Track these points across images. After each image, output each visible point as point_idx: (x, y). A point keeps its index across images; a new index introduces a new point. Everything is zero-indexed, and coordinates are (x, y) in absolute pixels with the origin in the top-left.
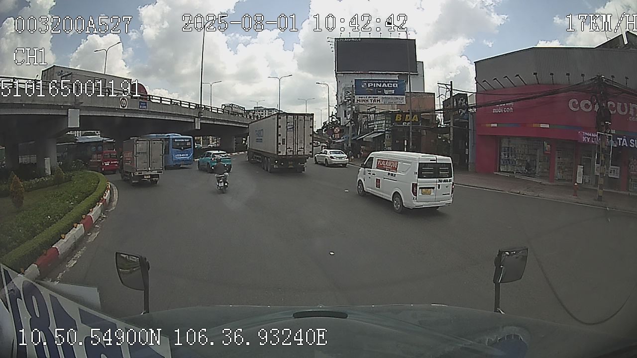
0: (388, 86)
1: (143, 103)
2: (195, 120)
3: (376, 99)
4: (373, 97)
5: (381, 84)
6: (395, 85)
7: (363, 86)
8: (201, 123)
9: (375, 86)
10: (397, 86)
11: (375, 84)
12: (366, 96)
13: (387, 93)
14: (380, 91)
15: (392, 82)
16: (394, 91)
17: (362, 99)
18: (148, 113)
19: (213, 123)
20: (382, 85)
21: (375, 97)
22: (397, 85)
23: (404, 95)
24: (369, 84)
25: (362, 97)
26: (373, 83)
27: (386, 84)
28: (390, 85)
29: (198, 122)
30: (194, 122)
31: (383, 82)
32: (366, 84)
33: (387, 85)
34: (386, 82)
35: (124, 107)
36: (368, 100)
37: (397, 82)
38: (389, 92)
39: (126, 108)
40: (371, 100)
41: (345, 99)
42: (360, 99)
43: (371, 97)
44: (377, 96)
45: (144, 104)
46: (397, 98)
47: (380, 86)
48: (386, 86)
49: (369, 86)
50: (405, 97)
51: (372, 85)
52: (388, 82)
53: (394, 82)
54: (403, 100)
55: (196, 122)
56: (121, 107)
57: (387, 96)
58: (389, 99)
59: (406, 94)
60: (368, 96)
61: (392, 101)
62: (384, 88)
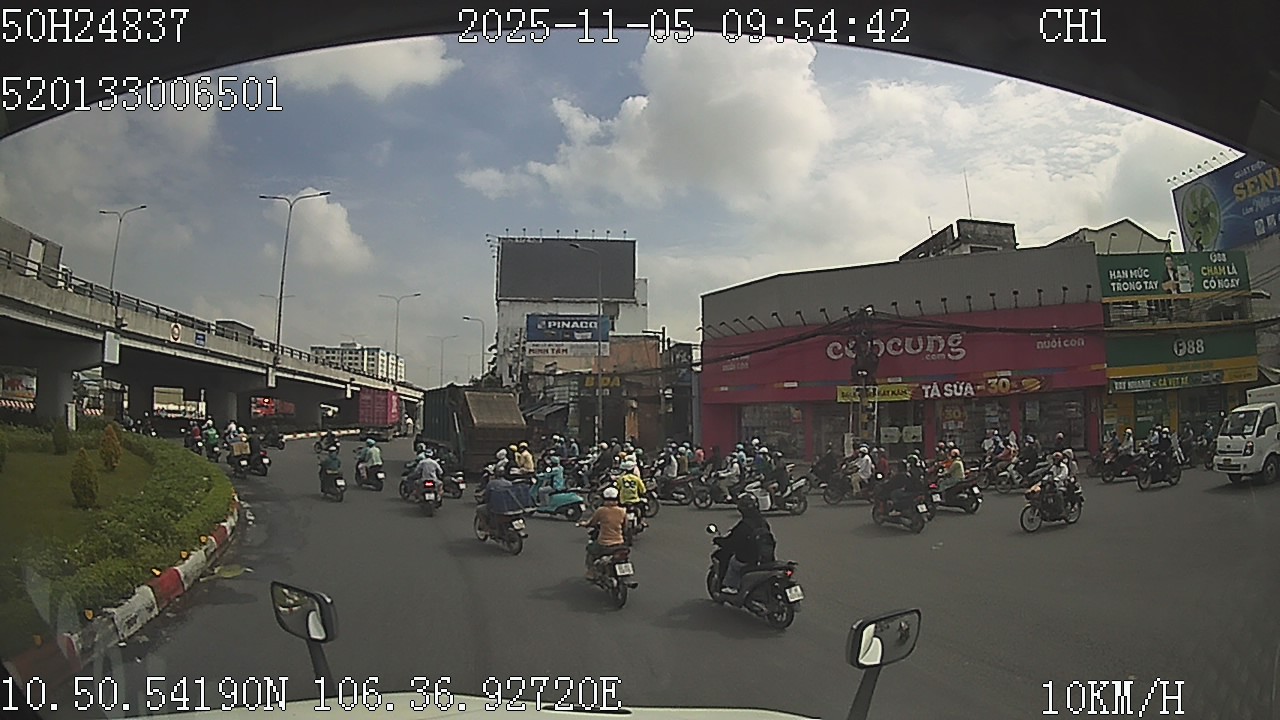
0: (582, 327)
1: (200, 335)
2: (268, 371)
3: (561, 348)
4: (556, 345)
5: (569, 323)
6: (593, 325)
7: (539, 327)
8: (277, 376)
9: (559, 327)
10: (596, 326)
11: (559, 323)
12: (544, 343)
13: (579, 338)
14: (568, 335)
15: (587, 318)
16: (590, 334)
17: (538, 348)
21: (560, 345)
22: (596, 323)
23: (608, 341)
24: (550, 323)
25: (537, 345)
26: (556, 321)
27: (579, 322)
28: (584, 325)
29: (272, 374)
30: (267, 374)
31: (573, 319)
32: (544, 323)
33: (579, 325)
35: (176, 339)
36: (547, 351)
37: (596, 318)
38: (582, 337)
40: (553, 350)
41: (511, 346)
42: (535, 348)
43: (552, 345)
44: (562, 343)
46: (595, 347)
47: (568, 326)
49: (550, 326)
50: (608, 344)
51: (555, 324)
52: (581, 318)
53: (592, 319)
54: (605, 349)
55: (269, 374)
57: (578, 343)
58: (582, 347)
59: (610, 339)
60: (548, 343)
61: (585, 350)
62: (575, 328)
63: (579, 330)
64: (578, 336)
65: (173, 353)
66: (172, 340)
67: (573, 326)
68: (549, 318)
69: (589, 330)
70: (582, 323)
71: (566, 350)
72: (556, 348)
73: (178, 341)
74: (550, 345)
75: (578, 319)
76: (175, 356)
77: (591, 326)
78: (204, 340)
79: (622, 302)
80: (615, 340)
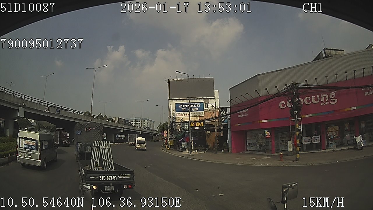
0: (194, 106)
1: (58, 110)
3: (187, 114)
4: (186, 113)
6: (198, 106)
7: (180, 107)
9: (187, 107)
10: (199, 106)
11: (187, 105)
12: (181, 112)
13: (194, 110)
14: (190, 109)
15: (197, 103)
16: (197, 109)
17: (180, 114)
18: (60, 116)
21: (187, 113)
22: (199, 105)
25: (179, 113)
26: (186, 105)
27: (193, 105)
28: (195, 106)
31: (191, 104)
32: (181, 105)
34: (193, 104)
36: (183, 115)
37: (199, 103)
38: (195, 110)
39: (48, 112)
40: (185, 115)
42: (178, 114)
43: (184, 113)
46: (199, 113)
48: (193, 106)
50: (204, 112)
51: (185, 106)
52: (194, 104)
53: (198, 103)
54: (202, 113)
56: (46, 111)
57: (193, 112)
61: (196, 114)
62: (192, 107)
63: (194, 108)
79: (210, 98)
80: (206, 110)
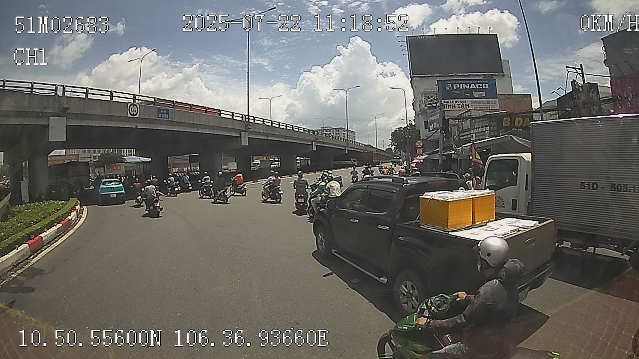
0: (478, 88)
1: (163, 110)
2: (240, 135)
3: (465, 104)
4: (461, 102)
5: (468, 85)
6: (485, 86)
7: (447, 88)
8: (249, 138)
9: (461, 88)
10: (487, 87)
11: (461, 85)
12: (452, 100)
13: (477, 96)
14: (469, 94)
15: (482, 81)
16: (484, 93)
17: (448, 104)
18: (172, 123)
19: (266, 138)
20: (470, 87)
21: (463, 102)
22: (487, 85)
23: (497, 98)
24: (454, 85)
25: (447, 102)
26: (459, 84)
27: (475, 84)
28: (479, 86)
29: (245, 137)
30: (240, 137)
31: (470, 82)
32: (450, 85)
33: (476, 86)
35: (133, 115)
36: (455, 105)
38: (479, 95)
40: (459, 105)
41: (426, 106)
42: (445, 104)
43: (458, 102)
44: (465, 100)
45: (165, 112)
46: (489, 102)
47: (468, 88)
49: (455, 88)
50: (497, 100)
51: (459, 86)
54: (494, 103)
55: (242, 136)
57: (477, 100)
58: (480, 103)
59: (498, 96)
60: (455, 100)
61: (483, 105)
62: (474, 89)
63: (476, 90)
64: (476, 94)
65: (135, 127)
66: (129, 115)
67: (471, 88)
68: (454, 82)
69: (482, 90)
70: (477, 85)
71: (468, 105)
72: (461, 104)
73: (136, 116)
74: (456, 102)
75: (474, 82)
76: (136, 128)
77: (484, 87)
78: (168, 113)
79: (495, 75)
80: (502, 97)
